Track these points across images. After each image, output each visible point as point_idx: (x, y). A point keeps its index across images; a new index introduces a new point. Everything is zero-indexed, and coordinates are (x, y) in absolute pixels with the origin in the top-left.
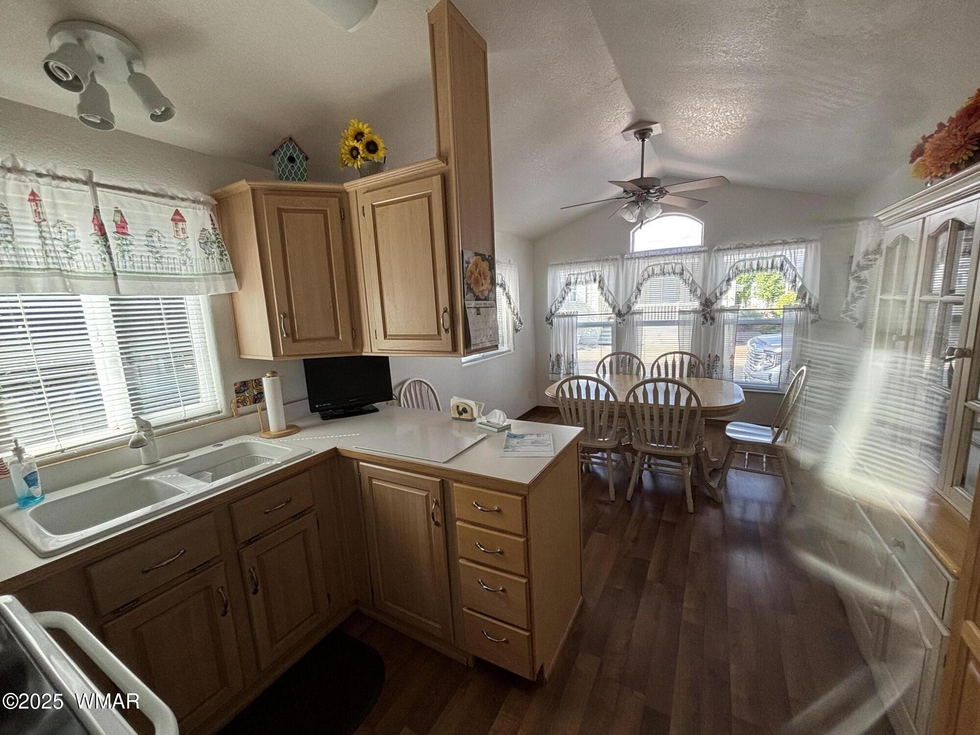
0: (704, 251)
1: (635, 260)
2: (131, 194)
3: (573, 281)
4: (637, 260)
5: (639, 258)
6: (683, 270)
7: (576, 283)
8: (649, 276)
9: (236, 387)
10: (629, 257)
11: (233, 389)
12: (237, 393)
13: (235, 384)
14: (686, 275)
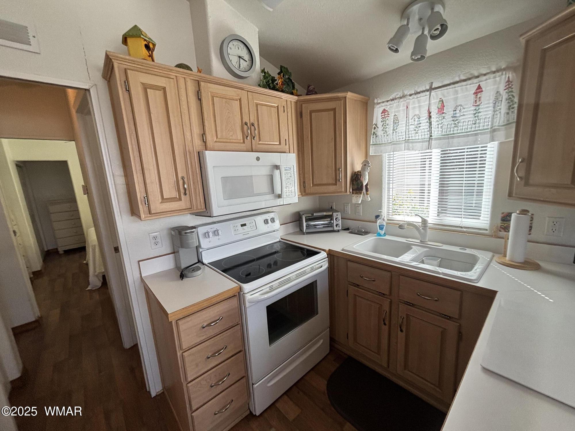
2: (450, 87)
9: (502, 215)
11: (500, 216)
12: (502, 220)
13: (503, 213)
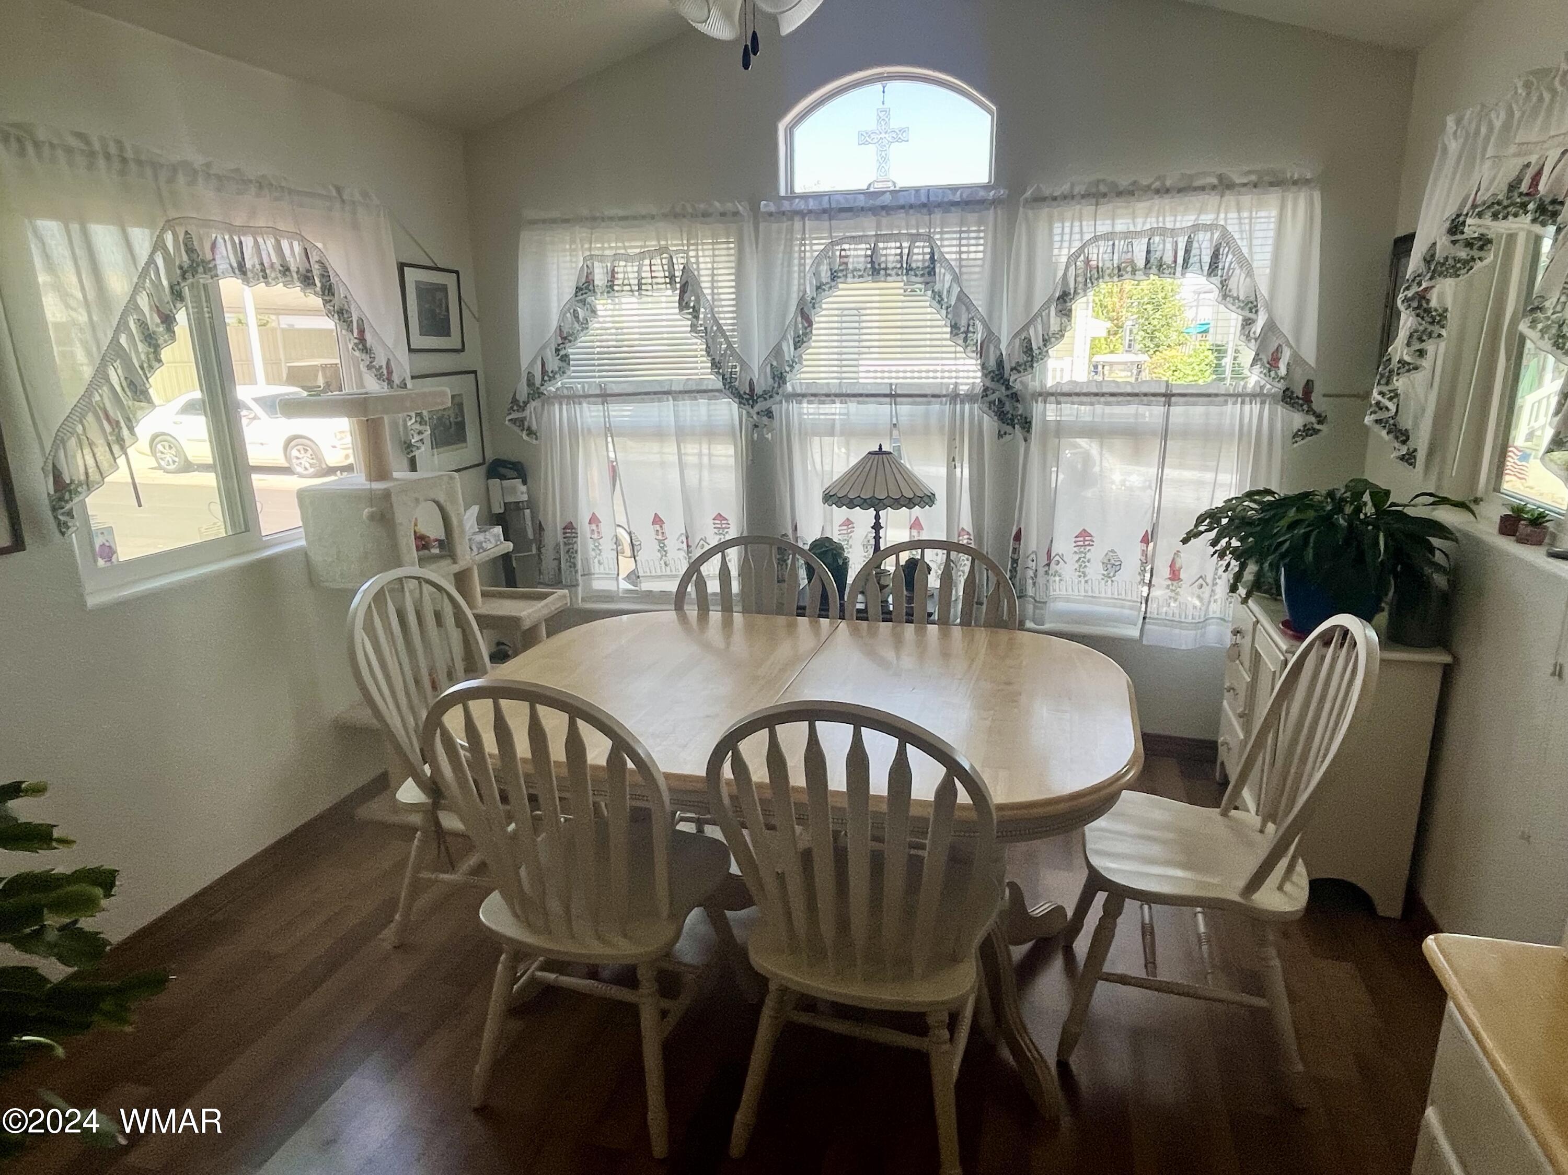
0: (995, 202)
1: (792, 219)
3: (600, 279)
4: (797, 218)
5: (802, 214)
6: (932, 258)
7: (611, 287)
8: (834, 277)
10: (772, 208)
14: (944, 279)
